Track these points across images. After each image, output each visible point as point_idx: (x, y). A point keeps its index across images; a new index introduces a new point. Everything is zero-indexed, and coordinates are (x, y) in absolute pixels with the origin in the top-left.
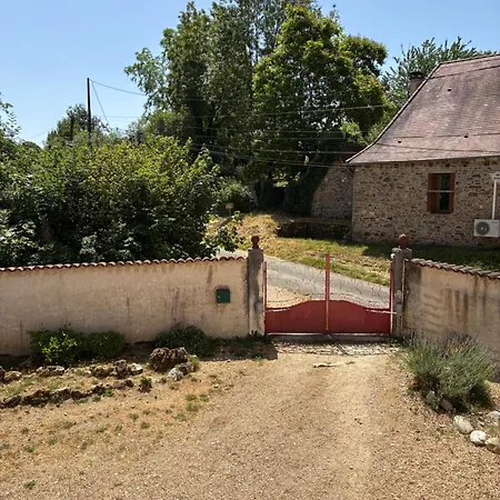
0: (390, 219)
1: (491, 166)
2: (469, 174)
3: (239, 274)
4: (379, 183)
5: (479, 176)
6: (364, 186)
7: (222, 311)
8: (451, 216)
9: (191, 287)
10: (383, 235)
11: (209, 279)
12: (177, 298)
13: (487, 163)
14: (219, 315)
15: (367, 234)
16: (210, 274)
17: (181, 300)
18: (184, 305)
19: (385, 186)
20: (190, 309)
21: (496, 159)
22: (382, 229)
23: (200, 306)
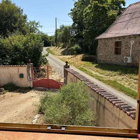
0: (106, 56)
1: (131, 39)
2: (125, 42)
3: (26, 70)
4: (103, 45)
5: (127, 42)
6: (100, 46)
7: (22, 80)
8: (120, 55)
9: (14, 73)
10: (104, 61)
11: (18, 71)
12: (11, 76)
13: (130, 38)
14: (21, 81)
15: (101, 61)
16: (18, 70)
17: (12, 76)
18: (12, 78)
19: (105, 46)
20: (14, 79)
21: (132, 36)
22: (104, 59)
23: (16, 78)
